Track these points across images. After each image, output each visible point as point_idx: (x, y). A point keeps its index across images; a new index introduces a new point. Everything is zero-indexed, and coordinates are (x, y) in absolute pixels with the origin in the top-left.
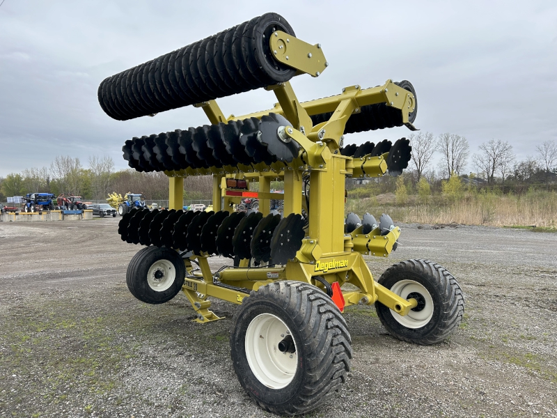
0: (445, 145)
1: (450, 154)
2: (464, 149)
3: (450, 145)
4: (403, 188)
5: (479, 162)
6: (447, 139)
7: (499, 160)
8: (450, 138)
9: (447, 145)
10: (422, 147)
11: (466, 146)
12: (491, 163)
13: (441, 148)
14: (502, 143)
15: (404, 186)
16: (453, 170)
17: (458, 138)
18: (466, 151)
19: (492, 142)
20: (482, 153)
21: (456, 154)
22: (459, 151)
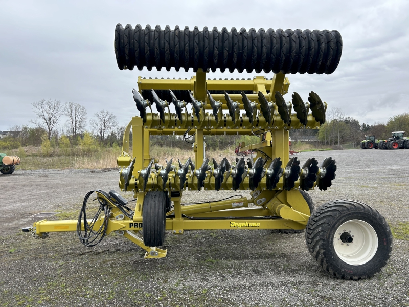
0: (69, 110)
1: (74, 118)
2: (84, 115)
3: (74, 111)
4: (48, 142)
5: (94, 125)
6: (71, 106)
7: (108, 124)
8: (73, 106)
9: (71, 111)
10: (52, 111)
11: (85, 114)
12: (103, 126)
13: (66, 112)
14: (109, 113)
15: (48, 140)
16: (76, 129)
17: (79, 107)
18: (85, 117)
19: (102, 112)
20: (96, 119)
21: (78, 119)
22: (80, 116)
